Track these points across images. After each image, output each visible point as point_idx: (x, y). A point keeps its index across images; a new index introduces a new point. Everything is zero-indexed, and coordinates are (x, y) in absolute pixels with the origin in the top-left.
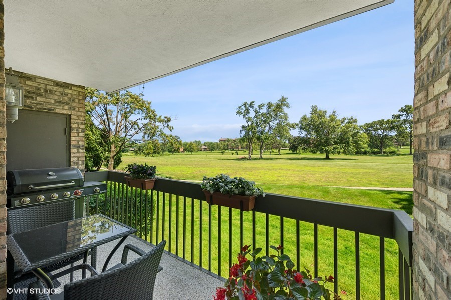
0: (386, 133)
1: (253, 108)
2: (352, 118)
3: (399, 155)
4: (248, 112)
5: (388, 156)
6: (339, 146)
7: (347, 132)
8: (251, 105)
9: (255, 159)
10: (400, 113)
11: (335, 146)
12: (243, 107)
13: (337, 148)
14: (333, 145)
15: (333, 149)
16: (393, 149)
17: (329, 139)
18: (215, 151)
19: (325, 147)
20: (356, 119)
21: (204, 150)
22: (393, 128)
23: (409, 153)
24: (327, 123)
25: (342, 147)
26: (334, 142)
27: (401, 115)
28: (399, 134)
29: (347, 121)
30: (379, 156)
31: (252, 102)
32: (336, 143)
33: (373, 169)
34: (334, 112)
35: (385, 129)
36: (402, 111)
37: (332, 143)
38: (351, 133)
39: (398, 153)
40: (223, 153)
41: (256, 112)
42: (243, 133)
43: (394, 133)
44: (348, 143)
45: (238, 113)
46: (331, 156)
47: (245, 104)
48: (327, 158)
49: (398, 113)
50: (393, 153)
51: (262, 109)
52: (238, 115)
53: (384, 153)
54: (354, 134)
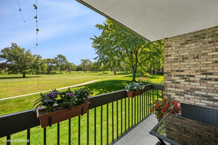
0: (52, 65)
2: (39, 56)
3: (57, 74)
5: (53, 74)
6: (33, 70)
7: (37, 63)
10: (58, 57)
11: (30, 70)
13: (32, 71)
14: (29, 69)
15: (29, 71)
16: (54, 71)
17: (26, 65)
19: (24, 70)
20: (41, 57)
22: (54, 63)
23: (60, 73)
24: (25, 56)
25: (35, 70)
26: (30, 67)
27: (58, 58)
28: (57, 65)
29: (36, 57)
30: (49, 75)
32: (31, 68)
33: (54, 80)
34: (29, 51)
35: (52, 63)
36: (58, 56)
37: (29, 68)
38: (39, 63)
39: (56, 73)
43: (55, 65)
44: (38, 68)
48: (24, 77)
49: (57, 57)
50: (55, 73)
53: (51, 73)
54: (41, 64)
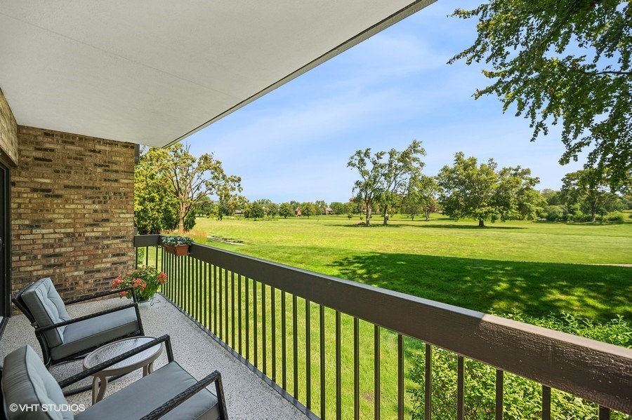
1: (369, 158)
4: (365, 164)
6: (494, 209)
8: (367, 154)
9: (374, 226)
12: (356, 157)
13: (491, 212)
18: (342, 215)
21: (329, 214)
24: (476, 175)
25: (499, 210)
31: (368, 150)
32: (489, 204)
40: (349, 217)
41: (375, 163)
42: (357, 191)
44: (509, 205)
45: (350, 164)
46: (487, 223)
47: (359, 153)
48: (481, 226)
51: (381, 158)
52: (350, 167)
